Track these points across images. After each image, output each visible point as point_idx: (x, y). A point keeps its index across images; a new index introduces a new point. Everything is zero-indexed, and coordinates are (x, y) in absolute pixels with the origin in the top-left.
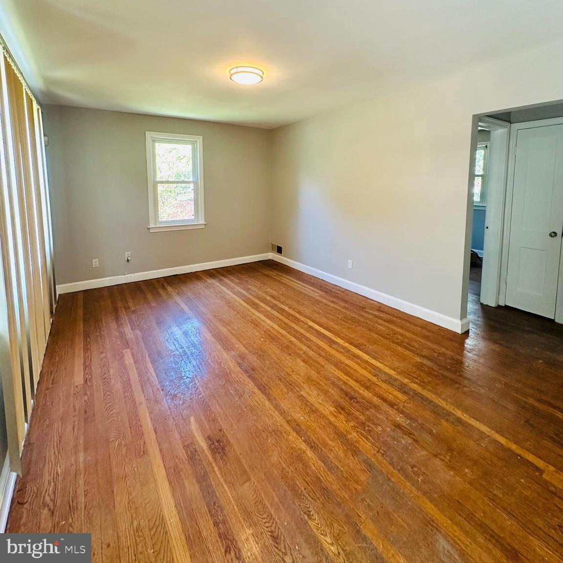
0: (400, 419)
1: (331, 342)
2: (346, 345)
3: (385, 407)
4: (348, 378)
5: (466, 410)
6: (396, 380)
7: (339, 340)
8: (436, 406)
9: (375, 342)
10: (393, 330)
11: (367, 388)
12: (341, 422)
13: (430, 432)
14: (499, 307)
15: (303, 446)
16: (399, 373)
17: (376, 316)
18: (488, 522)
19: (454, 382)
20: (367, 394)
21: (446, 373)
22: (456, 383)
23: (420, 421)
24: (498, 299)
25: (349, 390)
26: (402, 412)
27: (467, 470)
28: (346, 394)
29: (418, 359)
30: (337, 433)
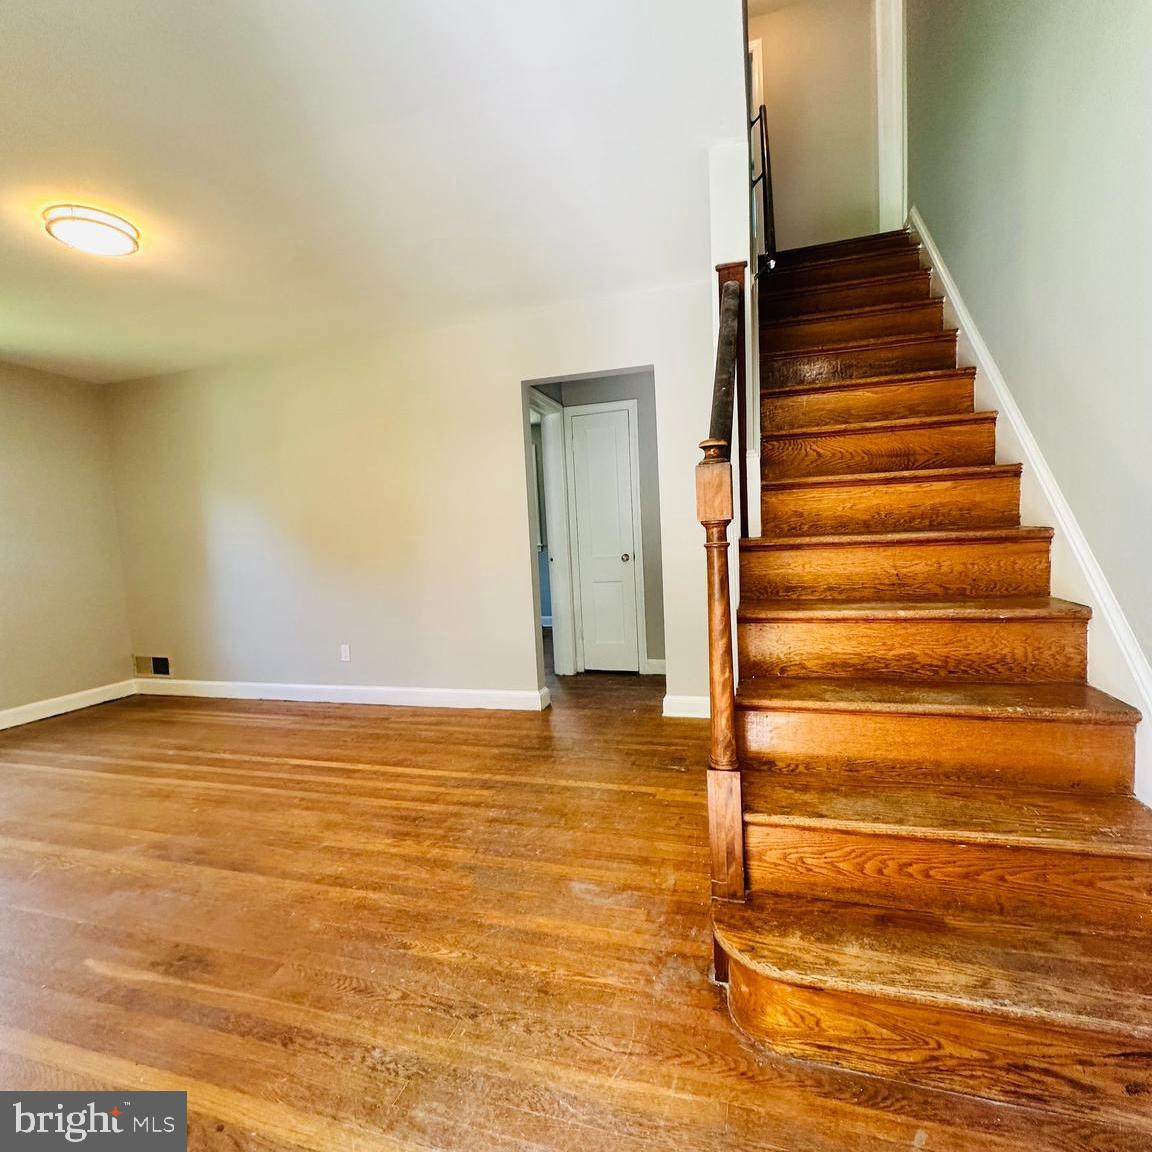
0: (492, 813)
1: (348, 773)
2: (377, 768)
3: (467, 810)
4: (398, 802)
5: (570, 777)
6: (473, 780)
7: (360, 767)
8: (533, 786)
9: (424, 752)
10: (447, 732)
11: (433, 802)
12: (409, 847)
13: (536, 810)
14: (578, 674)
15: (361, 893)
16: (473, 773)
17: (411, 723)
18: (617, 851)
19: (547, 758)
20: (435, 807)
21: (538, 753)
22: (551, 757)
23: (519, 806)
24: (576, 662)
25: (404, 813)
26: (493, 806)
27: (586, 824)
28: (405, 818)
29: (495, 751)
30: (408, 860)
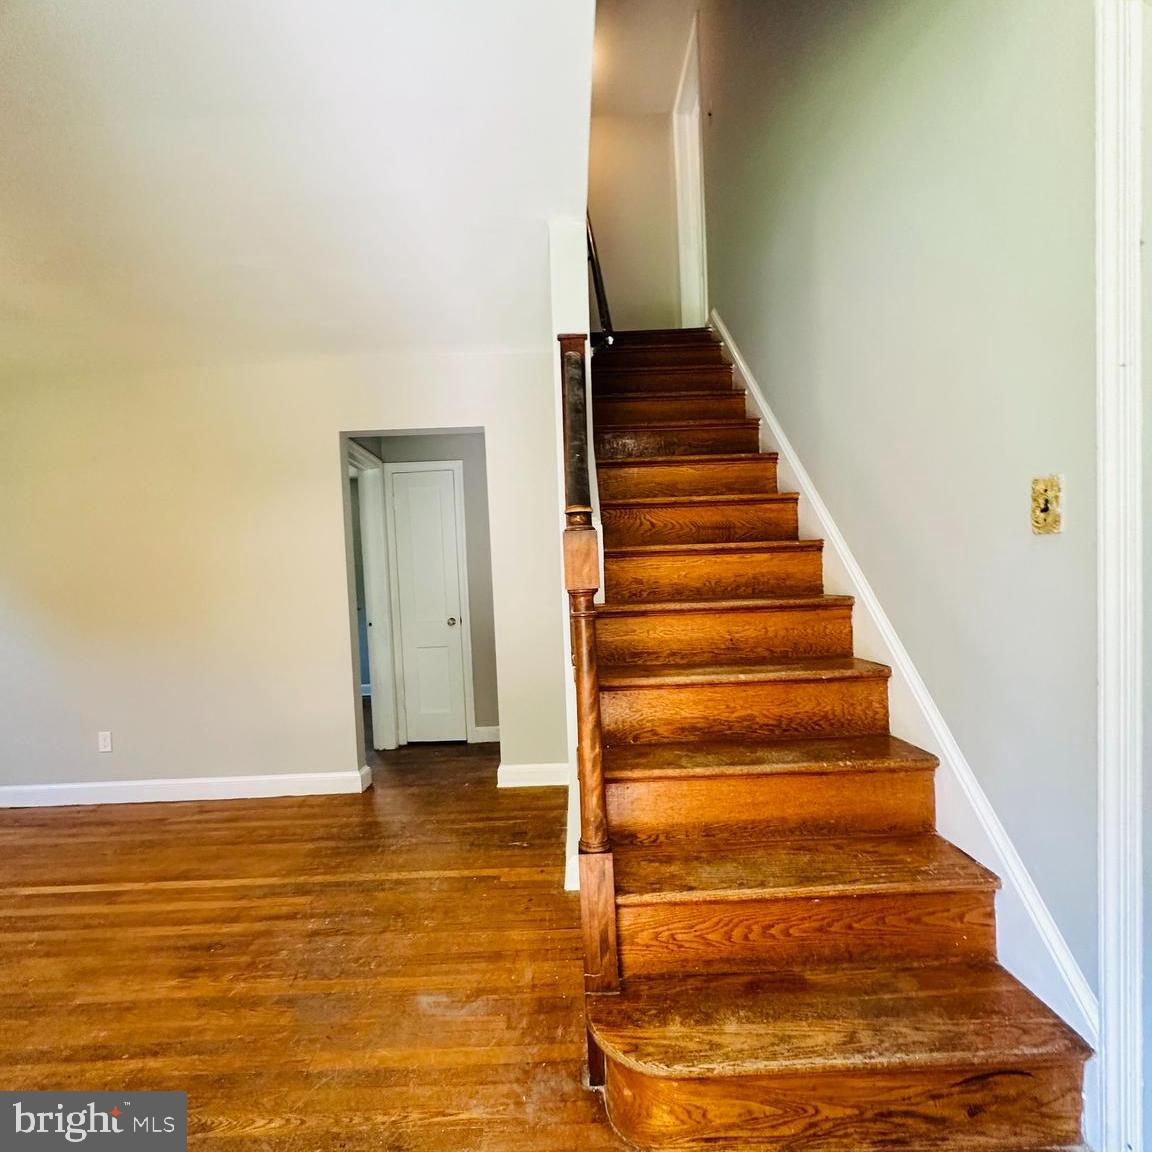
0: (312, 925)
1: (110, 898)
2: (152, 885)
3: (281, 925)
4: (184, 927)
5: (401, 868)
6: (285, 886)
7: (129, 886)
8: (360, 884)
9: (217, 857)
10: (246, 828)
11: (234, 920)
12: (204, 987)
13: (366, 914)
14: (401, 747)
15: (135, 1064)
16: (284, 876)
17: (199, 822)
19: (373, 849)
20: (237, 928)
21: (361, 843)
22: (378, 846)
23: (346, 910)
24: (397, 735)
25: (192, 942)
26: (312, 916)
27: (426, 922)
28: (193, 948)
29: (310, 846)
30: (203, 1004)
